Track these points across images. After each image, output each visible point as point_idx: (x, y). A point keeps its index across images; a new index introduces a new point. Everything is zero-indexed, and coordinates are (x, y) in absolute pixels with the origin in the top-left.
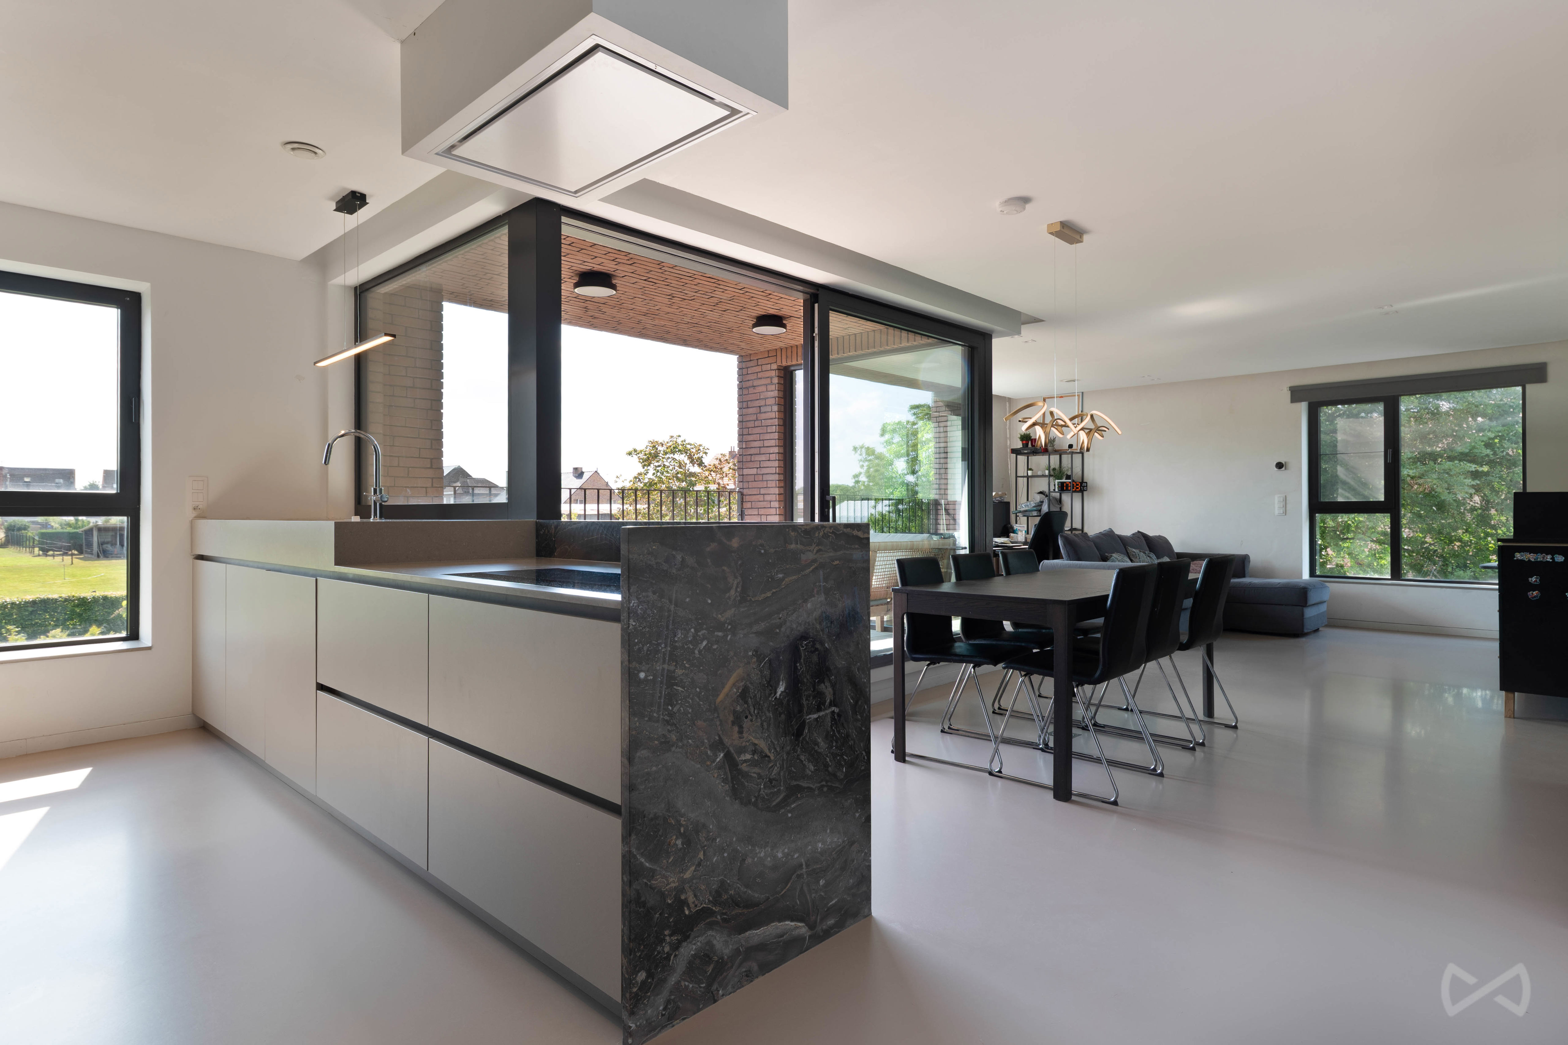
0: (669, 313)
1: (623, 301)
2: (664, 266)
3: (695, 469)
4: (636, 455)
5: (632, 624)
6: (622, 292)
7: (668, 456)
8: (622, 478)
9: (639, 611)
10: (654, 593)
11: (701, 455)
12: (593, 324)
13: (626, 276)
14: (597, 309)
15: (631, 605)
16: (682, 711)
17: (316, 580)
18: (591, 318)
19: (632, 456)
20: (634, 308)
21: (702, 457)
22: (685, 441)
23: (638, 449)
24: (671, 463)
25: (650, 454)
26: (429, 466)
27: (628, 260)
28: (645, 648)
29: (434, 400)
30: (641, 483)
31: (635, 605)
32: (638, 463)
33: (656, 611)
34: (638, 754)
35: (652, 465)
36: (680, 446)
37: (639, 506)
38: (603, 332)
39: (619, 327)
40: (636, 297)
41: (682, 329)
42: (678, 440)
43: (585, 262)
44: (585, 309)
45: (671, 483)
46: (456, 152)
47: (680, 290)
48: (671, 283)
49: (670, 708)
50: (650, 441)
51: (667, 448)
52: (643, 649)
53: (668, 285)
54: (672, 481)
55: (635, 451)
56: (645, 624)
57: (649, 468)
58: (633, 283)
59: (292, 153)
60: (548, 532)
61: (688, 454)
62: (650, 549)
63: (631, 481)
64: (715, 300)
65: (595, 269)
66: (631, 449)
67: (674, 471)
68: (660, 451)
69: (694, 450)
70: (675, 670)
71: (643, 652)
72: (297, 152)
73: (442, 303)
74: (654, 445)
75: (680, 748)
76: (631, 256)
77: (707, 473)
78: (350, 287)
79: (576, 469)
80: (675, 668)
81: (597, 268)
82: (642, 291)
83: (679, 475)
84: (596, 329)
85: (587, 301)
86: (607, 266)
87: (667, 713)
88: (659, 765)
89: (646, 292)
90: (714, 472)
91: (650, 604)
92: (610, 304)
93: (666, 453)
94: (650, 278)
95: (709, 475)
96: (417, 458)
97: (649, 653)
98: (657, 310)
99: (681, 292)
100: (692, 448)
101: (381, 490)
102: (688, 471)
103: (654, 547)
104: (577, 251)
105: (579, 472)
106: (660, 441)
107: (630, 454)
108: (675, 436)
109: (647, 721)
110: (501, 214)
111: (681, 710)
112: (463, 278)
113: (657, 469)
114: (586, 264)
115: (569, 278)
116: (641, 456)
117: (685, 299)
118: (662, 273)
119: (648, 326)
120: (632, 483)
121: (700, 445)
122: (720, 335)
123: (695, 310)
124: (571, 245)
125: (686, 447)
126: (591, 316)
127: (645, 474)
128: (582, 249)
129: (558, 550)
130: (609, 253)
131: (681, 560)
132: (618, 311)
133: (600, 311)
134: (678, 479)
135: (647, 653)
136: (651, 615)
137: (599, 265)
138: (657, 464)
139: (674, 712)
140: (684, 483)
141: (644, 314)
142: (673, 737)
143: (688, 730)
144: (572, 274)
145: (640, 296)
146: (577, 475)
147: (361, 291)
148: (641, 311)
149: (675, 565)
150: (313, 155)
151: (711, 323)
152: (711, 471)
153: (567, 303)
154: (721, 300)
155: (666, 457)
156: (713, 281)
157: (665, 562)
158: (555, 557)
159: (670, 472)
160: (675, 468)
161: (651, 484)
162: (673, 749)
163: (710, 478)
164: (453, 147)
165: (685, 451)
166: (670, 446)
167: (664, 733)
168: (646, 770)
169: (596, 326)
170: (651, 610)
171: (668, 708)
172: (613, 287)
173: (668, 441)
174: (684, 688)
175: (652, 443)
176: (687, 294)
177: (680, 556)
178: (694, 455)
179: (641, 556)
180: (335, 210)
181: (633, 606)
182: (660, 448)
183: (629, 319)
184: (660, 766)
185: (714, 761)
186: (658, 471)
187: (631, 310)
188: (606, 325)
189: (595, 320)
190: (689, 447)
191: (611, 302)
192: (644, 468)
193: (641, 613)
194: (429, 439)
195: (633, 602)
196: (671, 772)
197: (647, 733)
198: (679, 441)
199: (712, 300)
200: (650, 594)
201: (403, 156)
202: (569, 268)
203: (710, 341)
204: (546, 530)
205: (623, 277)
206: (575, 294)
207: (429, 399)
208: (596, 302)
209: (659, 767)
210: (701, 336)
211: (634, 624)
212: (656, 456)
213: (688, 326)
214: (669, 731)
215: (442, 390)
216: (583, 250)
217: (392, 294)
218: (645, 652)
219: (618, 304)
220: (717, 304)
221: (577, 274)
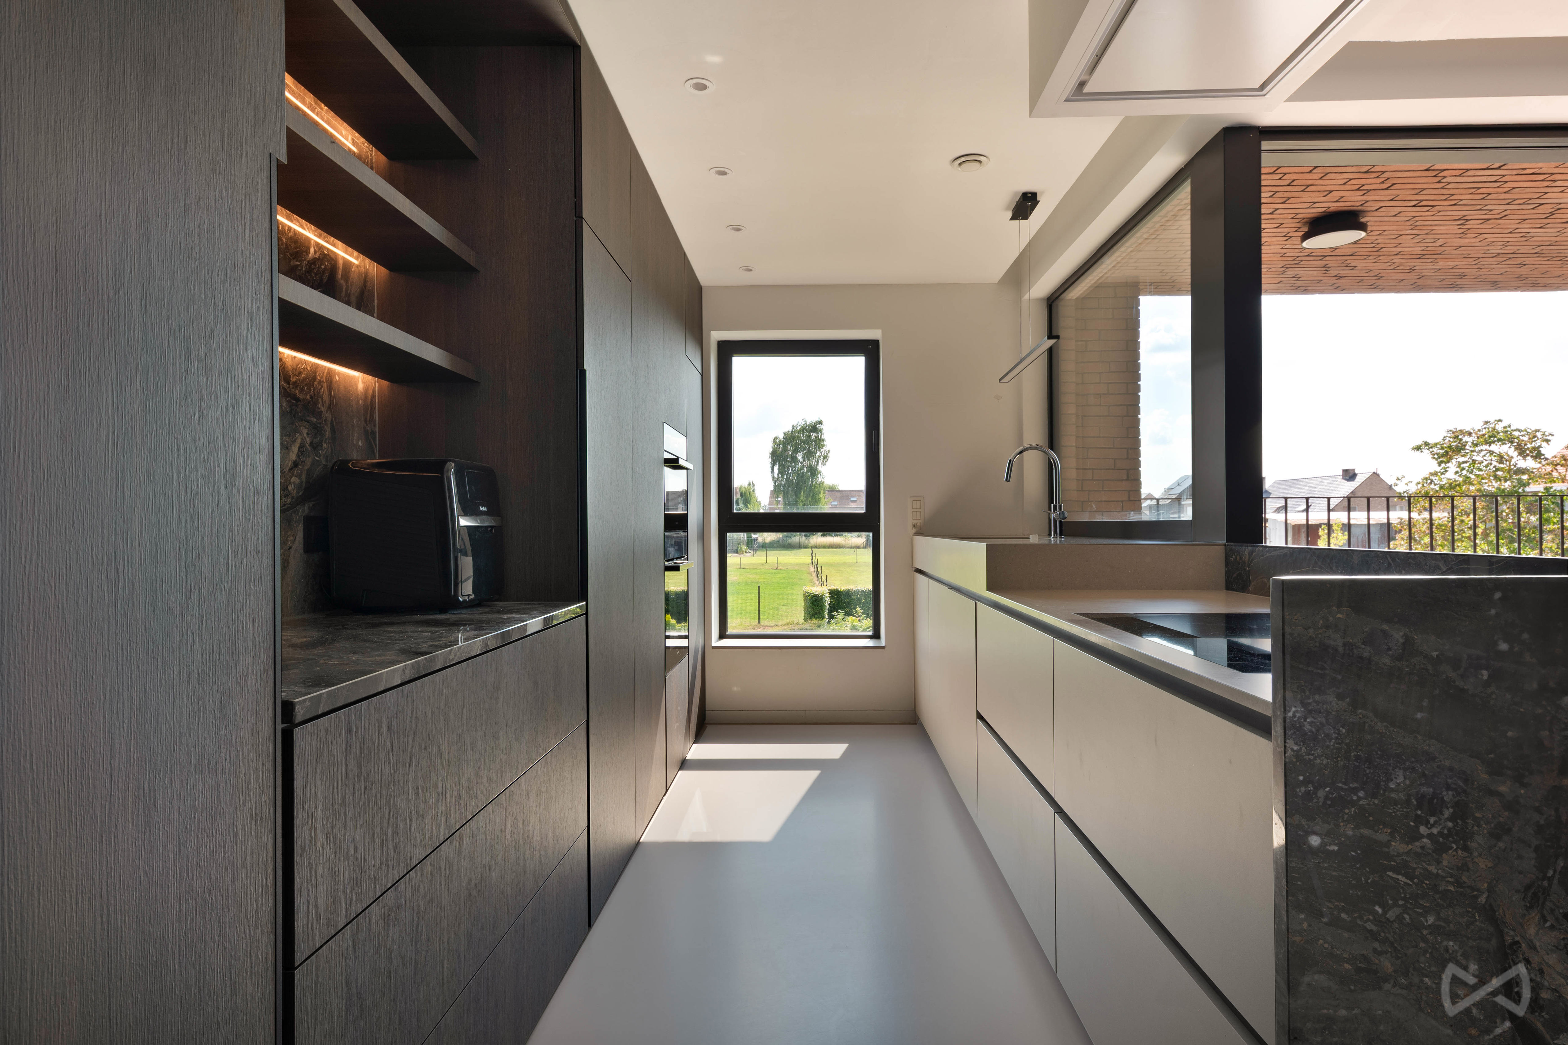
0: (1461, 247)
1: (1382, 245)
2: (1445, 177)
3: (1529, 463)
4: (1428, 449)
5: (1292, 749)
6: (1378, 233)
7: (1479, 448)
8: (1405, 481)
9: (1307, 727)
10: (1341, 697)
11: (1539, 444)
12: (1339, 287)
13: (1382, 207)
14: (1343, 265)
15: (1290, 714)
16: (1408, 920)
17: (976, 603)
18: (1334, 278)
19: (1422, 452)
20: (1400, 252)
21: (1540, 447)
22: (1510, 426)
23: (1431, 441)
24: (1485, 458)
25: (1450, 447)
26: (1125, 477)
27: (1383, 182)
28: (1321, 793)
29: (1130, 405)
30: (1435, 485)
31: (1298, 715)
32: (1431, 459)
33: (1344, 731)
34: (1307, 979)
35: (1454, 461)
36: (1501, 434)
37: (1435, 515)
38: (1356, 294)
39: (1379, 282)
40: (1401, 235)
41: (1486, 266)
42: (1497, 426)
43: (1315, 203)
44: (1325, 269)
45: (1486, 483)
46: (1087, 89)
47: (1479, 207)
48: (1461, 200)
49: (1380, 910)
50: (1451, 431)
51: (1478, 438)
52: (1315, 794)
53: (1455, 205)
54: (1487, 481)
55: (1426, 444)
56: (1320, 751)
57: (1448, 465)
58: (1395, 216)
59: (959, 169)
60: (1241, 558)
61: (1515, 444)
62: (1331, 619)
63: (1419, 483)
64: (1548, 209)
65: (1331, 209)
66: (1419, 442)
67: (1491, 467)
68: (1467, 442)
69: (1526, 438)
70: (1389, 842)
71: (1315, 800)
72: (963, 165)
73: (1139, 297)
74: (1457, 435)
75: (1402, 988)
76: (1386, 175)
77: (1549, 468)
78: (1041, 300)
79: (1346, 472)
80: (1389, 838)
81: (1335, 207)
82: (1411, 223)
83: (1500, 473)
84: (1344, 291)
85: (1326, 256)
86: (1351, 200)
87: (1371, 917)
88: (1353, 1009)
89: (1418, 223)
90: (1562, 466)
91: (1331, 717)
92: (1360, 254)
93: (1476, 445)
94: (1422, 201)
95: (1552, 471)
96: (1112, 469)
97: (1329, 802)
98: (1441, 246)
99: (1480, 210)
100: (1522, 436)
101: (1060, 506)
102: (1515, 466)
103: (1339, 616)
104: (1302, 191)
105: (1351, 474)
106: (1468, 429)
107: (1418, 448)
108: (1492, 421)
109: (1326, 924)
110: (1183, 166)
111: (1404, 918)
112: (1161, 263)
113: (1462, 466)
114: (1317, 205)
115: (1296, 231)
116: (1435, 450)
117: (1488, 220)
118: (1443, 188)
119: (1425, 273)
120: (1420, 486)
121: (1537, 431)
122: (1561, 262)
123: (1510, 233)
124: (1292, 184)
125: (1511, 435)
126: (1336, 276)
127: (1442, 473)
128: (1308, 186)
129: (1252, 584)
130: (1350, 180)
131: (1402, 641)
132: (1375, 260)
133: (1347, 266)
134: (1497, 478)
135: (1324, 803)
136: (1334, 736)
137: (1337, 201)
138: (1461, 459)
139: (1388, 919)
140: (1508, 483)
141: (1418, 256)
142: (1387, 964)
143: (1422, 959)
144: (1299, 225)
145: (1408, 232)
146: (1348, 478)
147: (1052, 302)
148: (1413, 253)
149: (1389, 649)
150: (978, 164)
151: (1542, 247)
152: (1556, 465)
153: (1297, 266)
154: (1560, 206)
155: (1477, 449)
156: (1542, 177)
157: (1364, 643)
158: (1249, 592)
159: (1484, 469)
160: (1491, 464)
161: (1452, 486)
162: (1387, 986)
163: (1555, 474)
164: (1082, 84)
165: (1509, 439)
166: (1484, 435)
167: (1364, 952)
168: (1325, 1011)
169: (1344, 288)
170: (1334, 728)
171: (1375, 910)
172: (1362, 227)
173: (1480, 428)
174: (1412, 880)
175: (1453, 433)
176: (1491, 210)
177: (1401, 634)
178: (1526, 445)
179: (1311, 631)
180: (1011, 219)
181: (1294, 716)
182: (1466, 438)
183: (1394, 269)
184: (1356, 1011)
185: (1488, 1031)
186: (1463, 469)
187: (1397, 255)
188: (1360, 284)
189: (1342, 281)
190: (1516, 434)
191: (1362, 252)
192: (1440, 465)
193: (1311, 731)
194: (1125, 448)
195: (1294, 709)
196: (1382, 1028)
197: (1326, 945)
198: (1500, 427)
199: (1541, 209)
200: (1331, 698)
201: (1031, 119)
202: (1293, 218)
203: (1543, 276)
204: (1238, 557)
205: (1377, 210)
206: (1306, 250)
207: (1124, 405)
208: (1339, 256)
209: (1354, 1012)
210: (1524, 271)
211: (1295, 748)
212: (1459, 449)
213: (1498, 259)
214: (1380, 953)
215: (1139, 394)
216: (1310, 187)
217: (1083, 299)
218: (1321, 800)
219: (1377, 252)
220: (1552, 214)
221: (1305, 223)
